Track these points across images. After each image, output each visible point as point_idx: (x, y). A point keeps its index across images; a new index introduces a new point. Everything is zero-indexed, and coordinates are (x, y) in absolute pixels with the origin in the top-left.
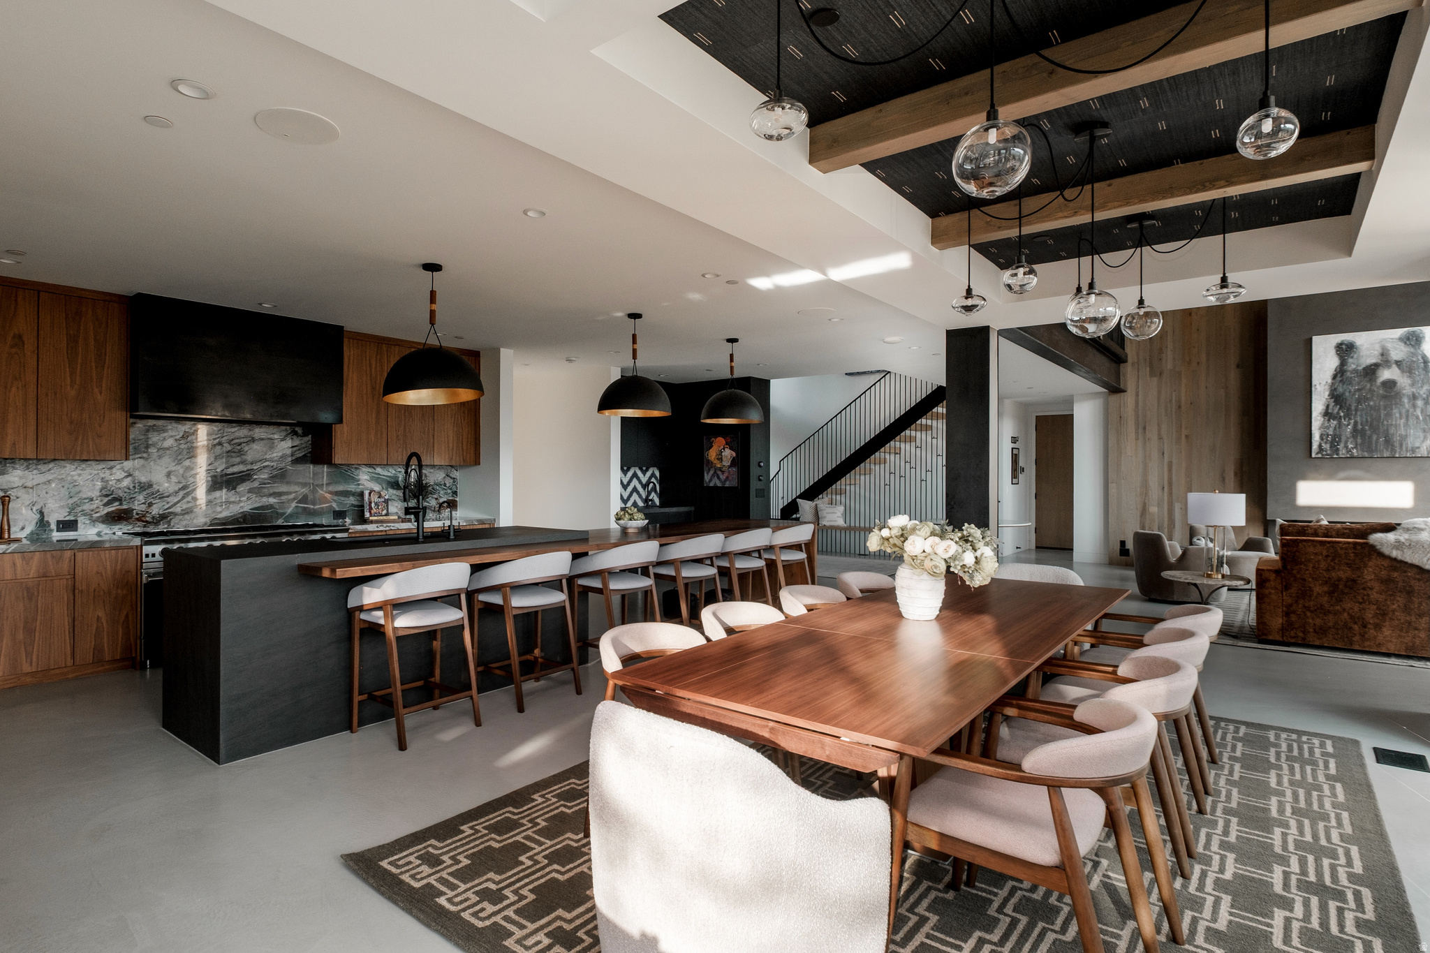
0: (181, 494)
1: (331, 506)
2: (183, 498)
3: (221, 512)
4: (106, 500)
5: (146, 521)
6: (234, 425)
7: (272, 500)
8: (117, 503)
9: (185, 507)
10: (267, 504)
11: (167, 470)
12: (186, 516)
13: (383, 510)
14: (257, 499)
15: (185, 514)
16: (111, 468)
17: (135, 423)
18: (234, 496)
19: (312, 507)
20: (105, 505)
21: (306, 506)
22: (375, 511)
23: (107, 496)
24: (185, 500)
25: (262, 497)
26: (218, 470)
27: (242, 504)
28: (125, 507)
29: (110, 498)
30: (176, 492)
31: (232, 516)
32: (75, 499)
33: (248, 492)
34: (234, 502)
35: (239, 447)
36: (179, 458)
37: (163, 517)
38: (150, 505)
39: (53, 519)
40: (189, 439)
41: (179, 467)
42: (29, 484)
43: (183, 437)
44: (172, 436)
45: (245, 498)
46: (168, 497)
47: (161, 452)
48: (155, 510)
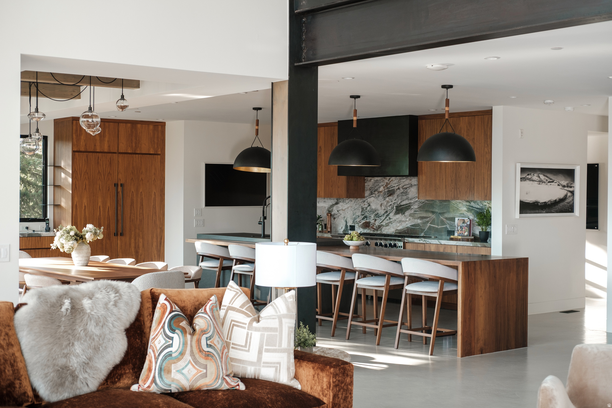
0: (385, 215)
1: (446, 228)
2: (386, 217)
3: (399, 226)
4: (363, 217)
5: (374, 229)
6: (404, 177)
7: (419, 221)
8: (366, 219)
9: (387, 222)
10: (417, 223)
11: (381, 203)
12: (387, 227)
13: (465, 232)
14: (413, 220)
15: (386, 226)
16: (364, 202)
17: (371, 179)
18: (404, 218)
19: (437, 227)
20: (363, 219)
21: (434, 226)
22: (460, 232)
23: (363, 215)
24: (386, 219)
25: (415, 219)
26: (398, 203)
27: (407, 223)
28: (368, 221)
29: (364, 216)
30: (384, 215)
31: (403, 229)
32: (355, 216)
33: (409, 216)
34: (404, 221)
35: (406, 190)
36: (385, 196)
37: (380, 227)
38: (375, 220)
39: (349, 224)
40: (388, 186)
41: (384, 201)
42: (343, 209)
43: (386, 185)
44: (382, 185)
45: (408, 219)
46: (381, 217)
47: (379, 193)
48: (377, 223)
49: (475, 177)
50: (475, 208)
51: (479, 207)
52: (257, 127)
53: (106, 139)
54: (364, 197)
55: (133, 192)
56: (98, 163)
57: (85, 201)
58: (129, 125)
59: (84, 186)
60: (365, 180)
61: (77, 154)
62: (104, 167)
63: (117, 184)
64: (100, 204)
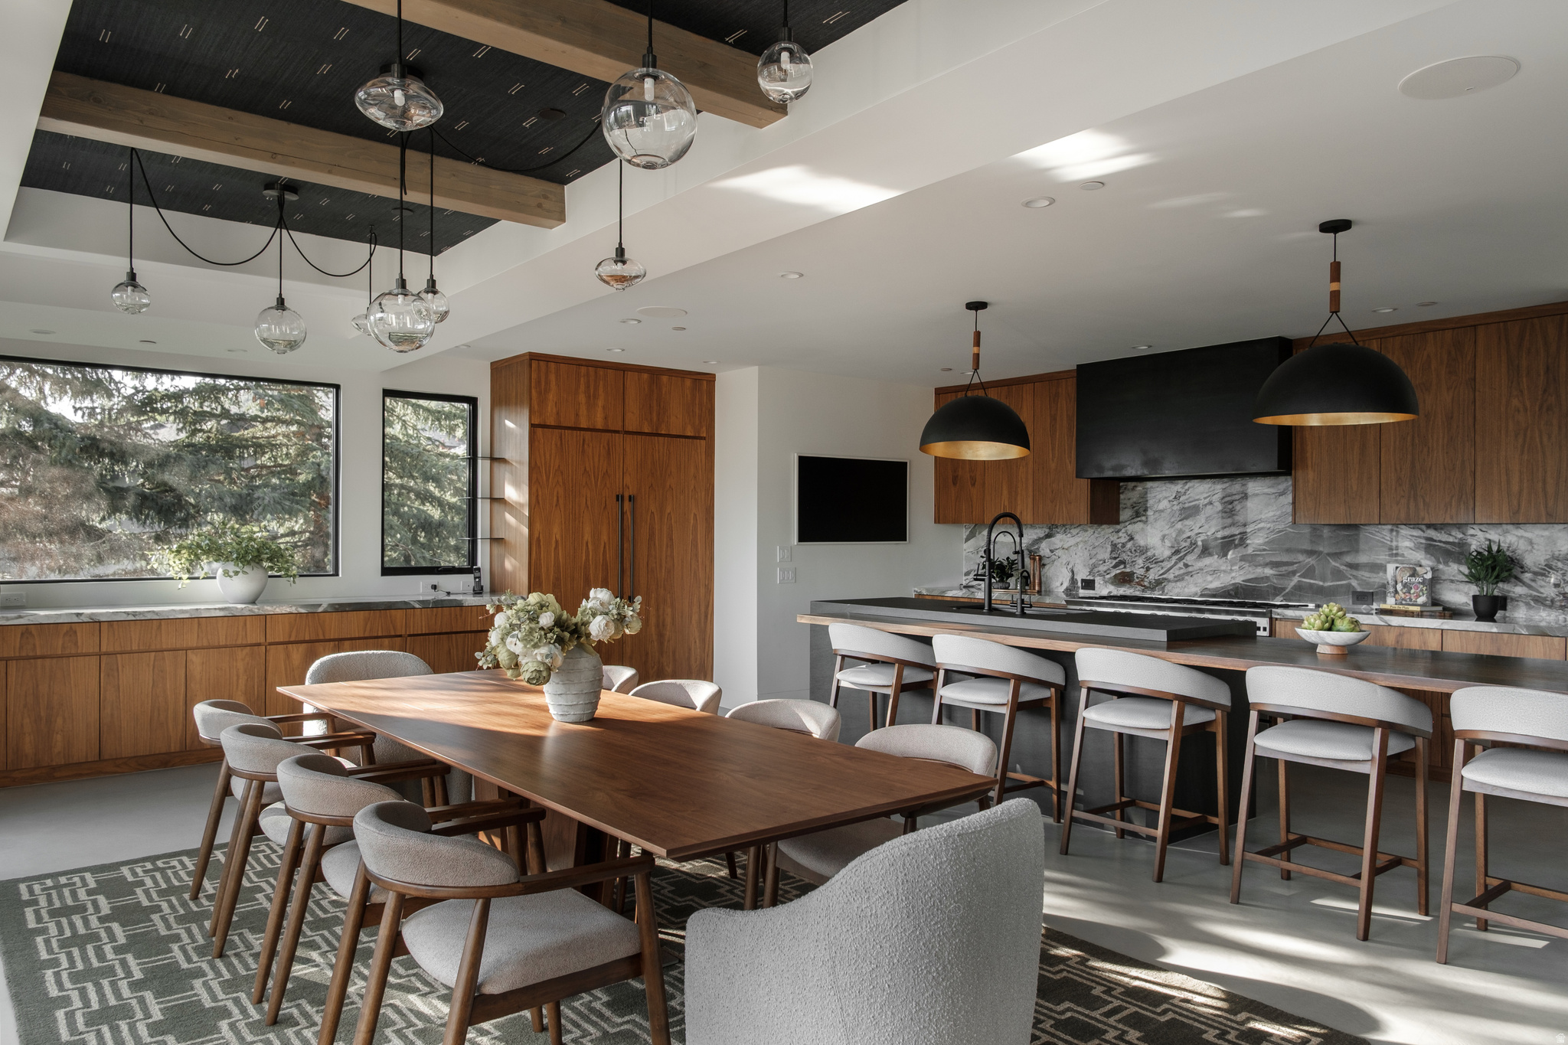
0: (1175, 558)
1: (1349, 585)
2: (1176, 564)
3: (1211, 582)
4: (1114, 562)
5: (1144, 586)
6: (1225, 480)
7: (1268, 571)
8: (1122, 566)
9: (1177, 573)
10: (1263, 575)
11: (1162, 534)
12: (1178, 583)
13: (1418, 596)
14: (1250, 569)
15: (1177, 581)
16: (1118, 532)
17: (1136, 486)
18: (1225, 565)
19: (1321, 583)
20: (1115, 567)
21: (1312, 581)
22: (1403, 596)
23: (1115, 558)
24: (1177, 567)
25: (1256, 566)
26: (1209, 534)
27: (1233, 574)
28: (1128, 570)
29: (1117, 560)
30: (1170, 558)
31: (1222, 588)
32: (1094, 560)
33: (1241, 560)
34: (1224, 571)
35: (1230, 506)
36: (1172, 520)
37: (1159, 583)
38: (1148, 569)
39: (1079, 578)
40: (1181, 499)
41: (1172, 530)
42: (1066, 546)
43: (1175, 498)
44: (1166, 498)
45: (1236, 568)
46: (1162, 561)
47: (1157, 515)
48: (1153, 575)
49: (1479, 468)
50: (1440, 541)
51: (1451, 539)
52: (975, 350)
53: (600, 403)
54: (1118, 522)
55: (652, 513)
56: (583, 451)
57: (556, 530)
58: (645, 376)
59: (555, 499)
60: (1119, 488)
61: (539, 431)
62: (596, 460)
63: (622, 497)
64: (587, 537)
